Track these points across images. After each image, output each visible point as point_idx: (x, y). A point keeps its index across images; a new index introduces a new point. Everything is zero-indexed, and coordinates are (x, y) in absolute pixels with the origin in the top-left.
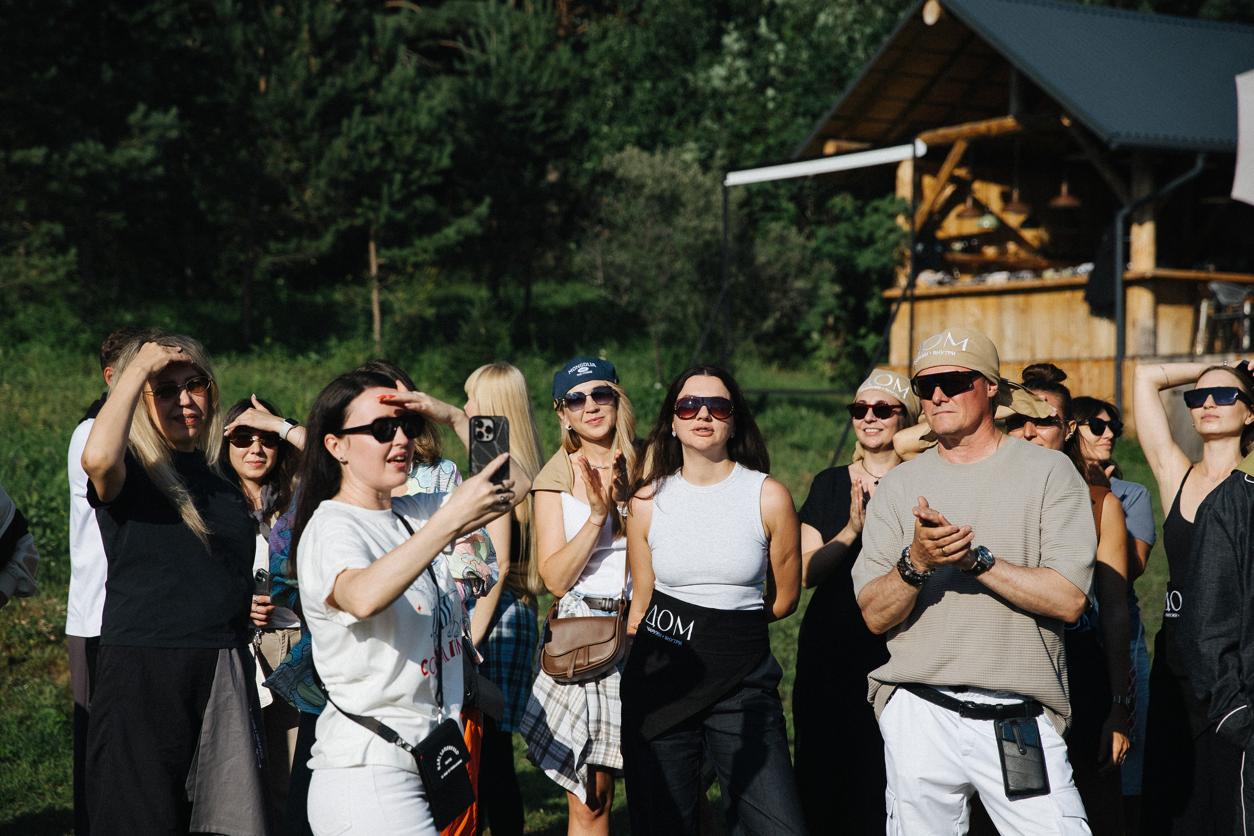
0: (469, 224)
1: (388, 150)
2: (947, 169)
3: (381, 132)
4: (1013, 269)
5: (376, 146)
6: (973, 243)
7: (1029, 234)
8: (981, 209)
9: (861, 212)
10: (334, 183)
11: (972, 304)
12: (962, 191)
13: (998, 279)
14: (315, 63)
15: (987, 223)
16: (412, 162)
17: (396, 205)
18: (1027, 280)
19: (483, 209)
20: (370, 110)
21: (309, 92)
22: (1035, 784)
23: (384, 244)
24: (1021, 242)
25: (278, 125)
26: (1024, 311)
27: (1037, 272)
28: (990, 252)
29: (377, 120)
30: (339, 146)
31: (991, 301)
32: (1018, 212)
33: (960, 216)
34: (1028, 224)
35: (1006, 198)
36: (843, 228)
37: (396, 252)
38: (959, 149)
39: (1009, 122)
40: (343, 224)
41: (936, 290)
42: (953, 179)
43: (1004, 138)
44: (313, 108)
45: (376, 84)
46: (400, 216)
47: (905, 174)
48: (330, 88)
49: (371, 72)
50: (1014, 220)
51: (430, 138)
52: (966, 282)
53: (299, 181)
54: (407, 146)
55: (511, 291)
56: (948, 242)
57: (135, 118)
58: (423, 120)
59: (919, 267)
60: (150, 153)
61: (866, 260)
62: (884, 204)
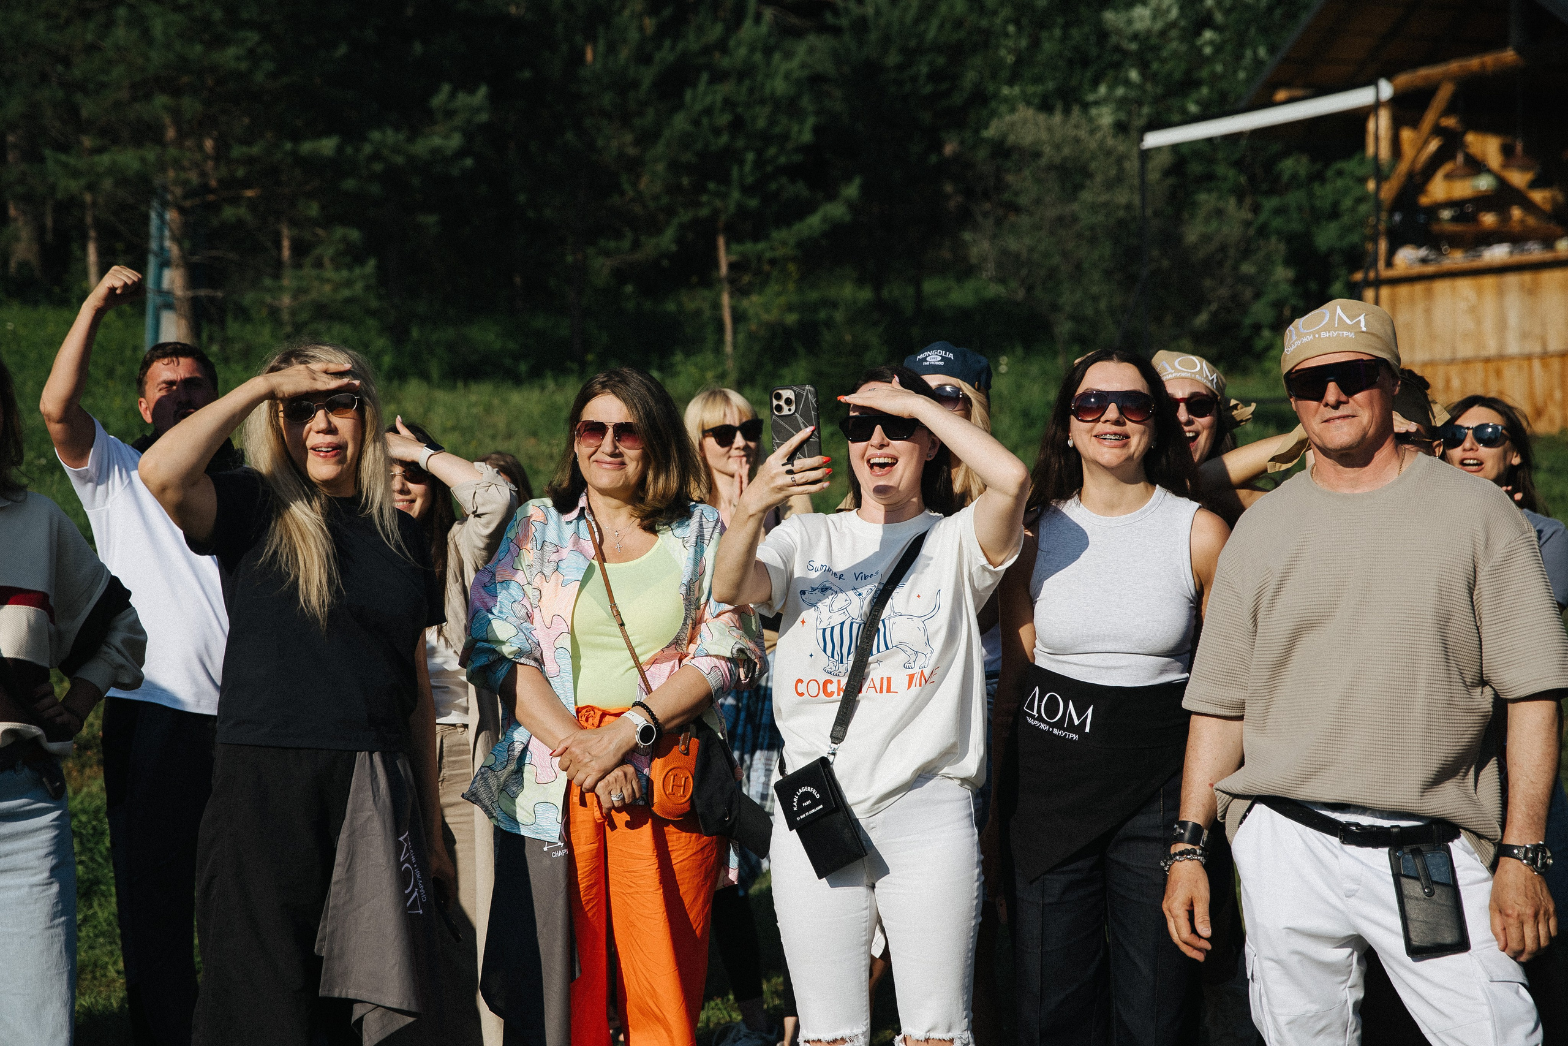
0: (836, 210)
1: (737, 125)
2: (1429, 119)
3: (729, 103)
4: (1516, 239)
5: (724, 119)
6: (1467, 209)
7: (1538, 196)
8: (1476, 166)
9: (1318, 177)
10: (674, 166)
11: (1464, 286)
12: (1452, 143)
13: (1498, 253)
14: (649, 24)
15: (1484, 183)
16: (766, 138)
17: (746, 190)
18: (1535, 252)
19: (851, 191)
20: (718, 76)
21: (644, 58)
22: (1449, 937)
23: (734, 237)
24: (1528, 206)
25: (607, 100)
26: (1532, 292)
27: (1548, 243)
28: (1489, 219)
29: (726, 89)
30: (680, 122)
31: (1489, 281)
32: (1523, 168)
33: (1449, 177)
34: (1538, 183)
35: (1507, 151)
36: (1294, 198)
37: (749, 247)
38: (1445, 92)
39: (1509, 55)
40: (685, 216)
41: (1419, 269)
42: (1438, 131)
43: (1503, 76)
44: (648, 76)
45: (722, 45)
46: (753, 203)
47: (1380, 126)
48: (666, 55)
49: (716, 31)
50: (1518, 179)
51: (791, 107)
52: (1457, 259)
53: (634, 166)
54: (761, 118)
55: (896, 291)
56: (1434, 209)
57: (438, 100)
58: (779, 86)
59: (1396, 242)
60: (456, 141)
61: (1326, 237)
62: (1350, 166)
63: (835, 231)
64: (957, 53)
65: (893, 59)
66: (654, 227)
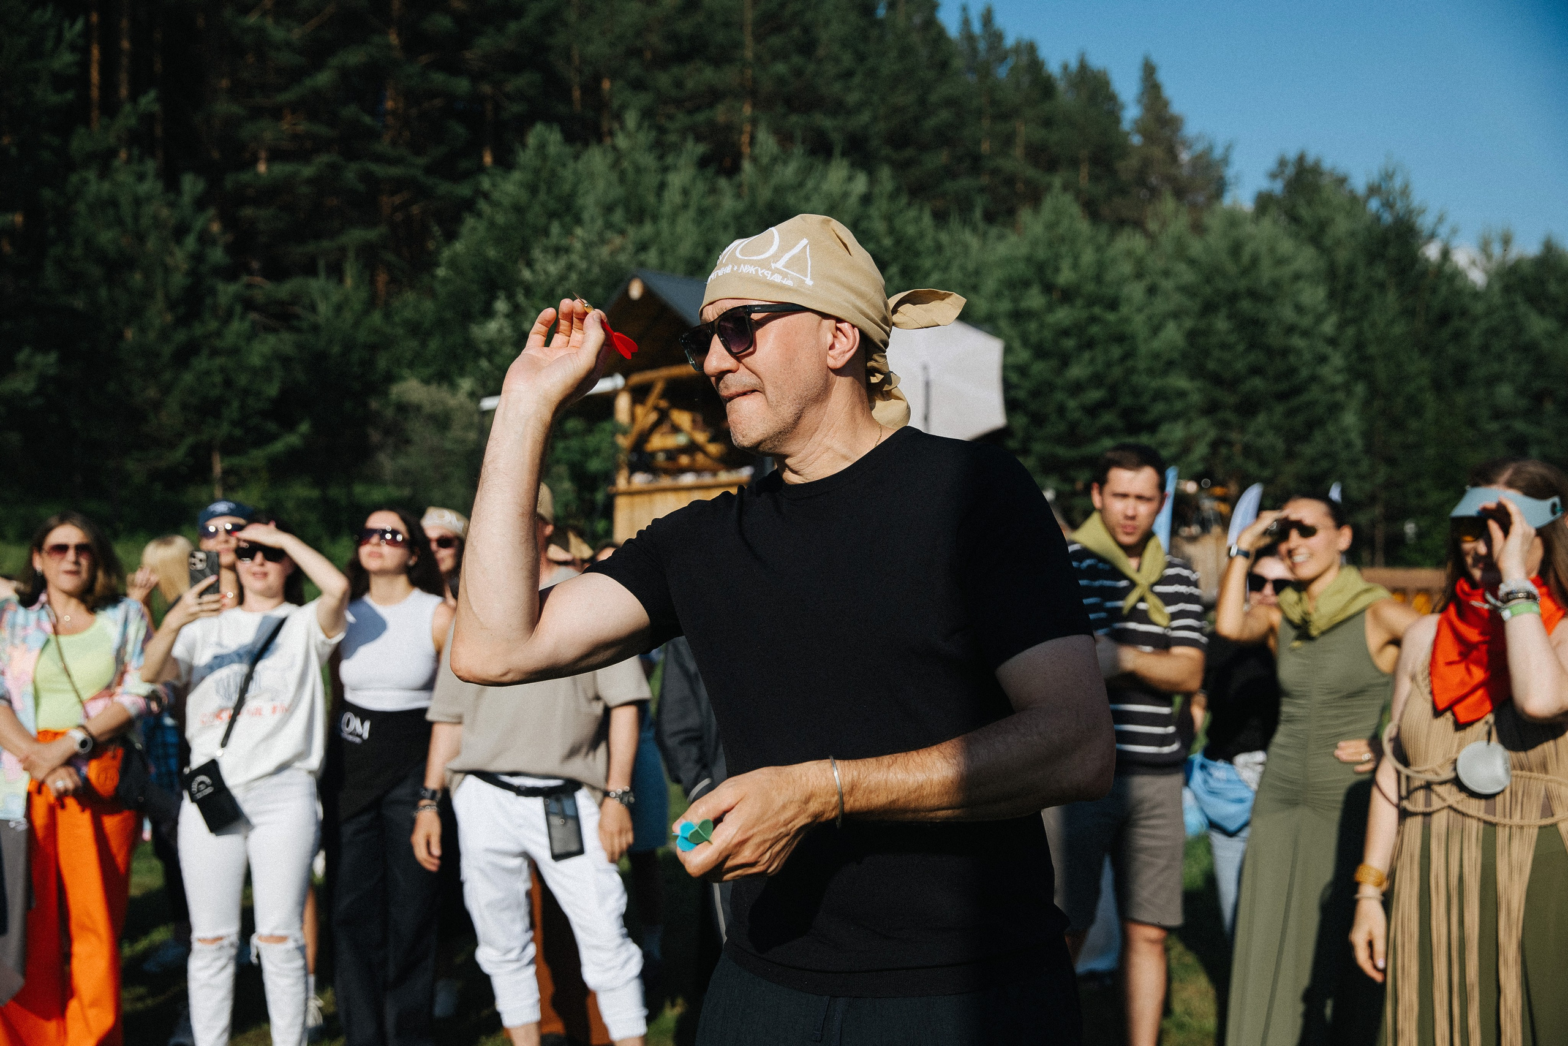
0: (292, 439)
1: (228, 383)
2: (651, 401)
3: (222, 370)
4: (699, 472)
5: (218, 379)
6: (672, 454)
7: (712, 448)
8: (676, 429)
9: (589, 431)
10: (185, 407)
11: (671, 496)
12: (663, 418)
13: (689, 479)
14: (169, 317)
15: (681, 440)
16: (246, 392)
17: (234, 424)
18: (708, 479)
19: (304, 427)
20: (215, 353)
21: (165, 335)
22: (574, 848)
23: (225, 452)
24: (705, 453)
25: (140, 364)
28: (684, 460)
29: (219, 361)
30: (188, 378)
31: (684, 495)
32: (703, 432)
33: (664, 434)
34: (712, 440)
35: (694, 421)
36: (574, 443)
37: (236, 461)
38: (659, 388)
40: (190, 440)
41: (645, 487)
42: (656, 408)
44: (167, 350)
45: (219, 334)
46: (238, 432)
47: (623, 403)
48: (180, 336)
49: (213, 325)
50: (701, 437)
51: (266, 372)
52: (666, 481)
53: (157, 406)
54: (243, 380)
55: (335, 492)
56: (653, 454)
57: (22, 356)
58: (256, 360)
59: (633, 469)
60: (32, 385)
61: (595, 465)
62: (607, 426)
63: (292, 453)
64: (373, 348)
65: (336, 349)
66: (172, 446)
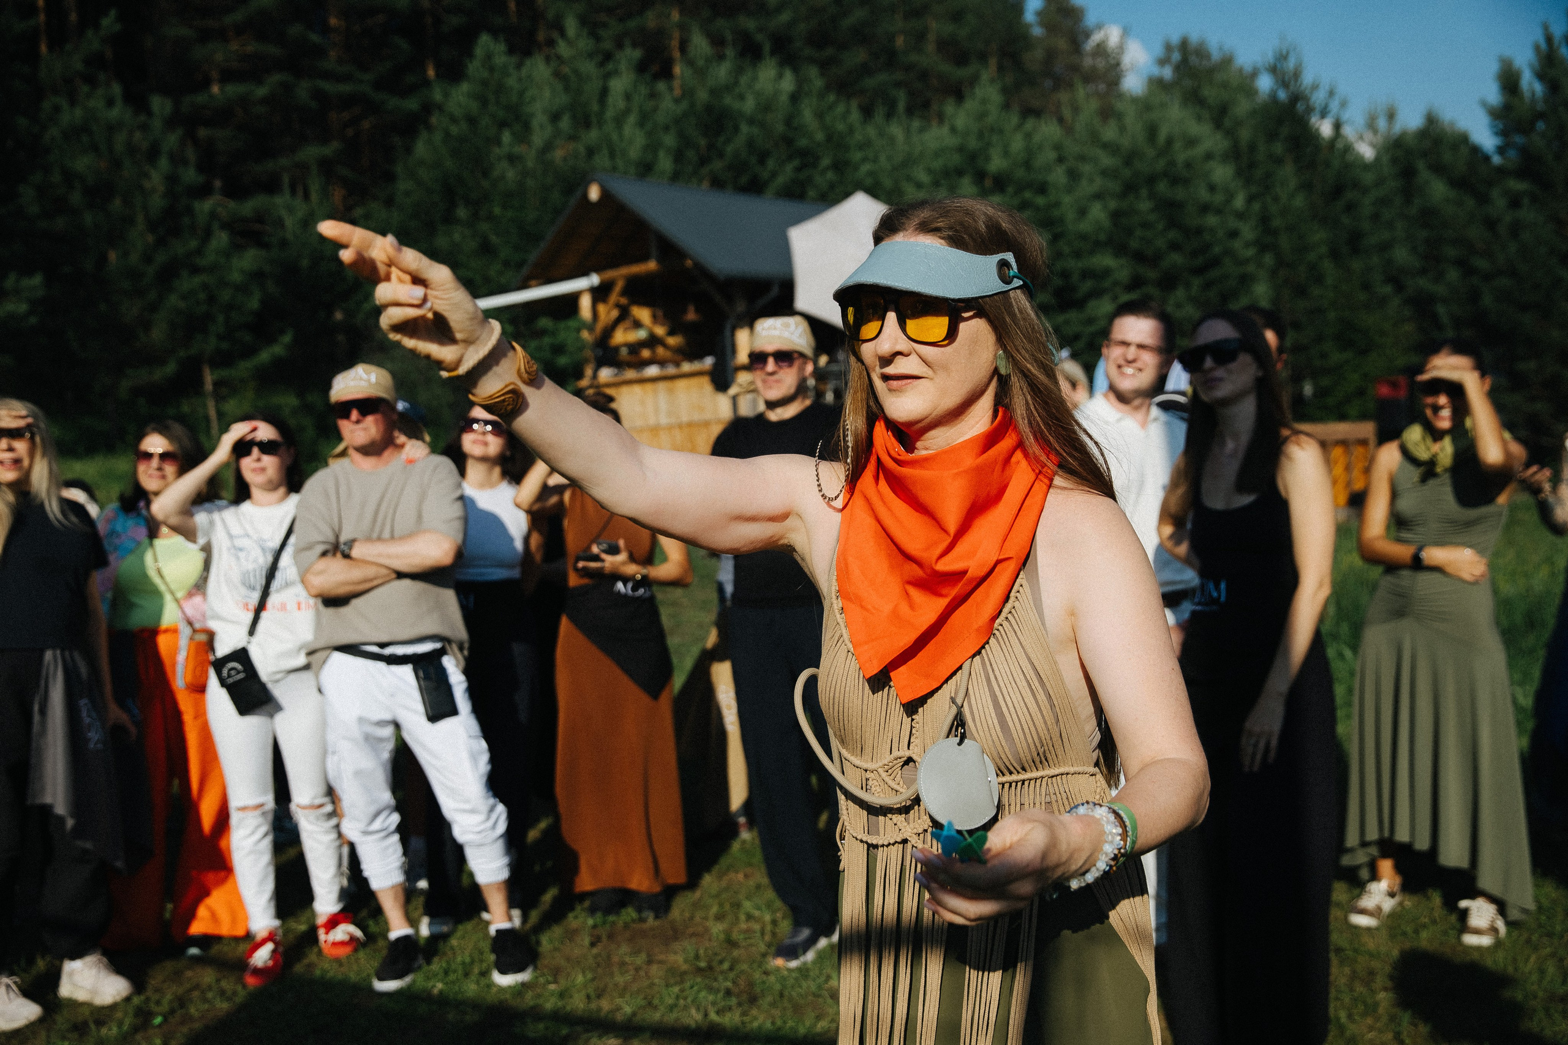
0: (278, 350)
1: (212, 299)
2: (612, 300)
3: (205, 287)
4: (662, 363)
5: (202, 296)
6: (634, 348)
7: (672, 341)
8: (637, 325)
9: (558, 327)
10: (172, 325)
11: (637, 389)
12: (624, 314)
13: (653, 371)
14: (150, 238)
15: (642, 334)
16: (230, 307)
17: (221, 338)
18: (671, 370)
19: (287, 338)
20: (195, 270)
21: (148, 259)
23: (214, 365)
24: (665, 346)
26: (671, 391)
27: (677, 364)
28: (646, 353)
29: (197, 280)
30: (173, 298)
31: (649, 387)
32: (663, 324)
33: (626, 330)
34: (671, 333)
35: (654, 317)
37: (224, 373)
38: (619, 286)
39: (652, 265)
40: (180, 355)
41: (612, 379)
42: (618, 305)
43: (649, 277)
44: (151, 270)
45: (199, 252)
46: (225, 345)
47: (585, 302)
48: (161, 258)
49: (193, 244)
50: (660, 331)
51: (245, 288)
52: (631, 374)
53: (146, 324)
54: (226, 295)
56: (616, 349)
58: (236, 277)
59: (599, 363)
60: (23, 308)
62: (572, 323)
63: (277, 362)
66: (163, 361)
